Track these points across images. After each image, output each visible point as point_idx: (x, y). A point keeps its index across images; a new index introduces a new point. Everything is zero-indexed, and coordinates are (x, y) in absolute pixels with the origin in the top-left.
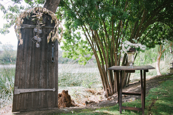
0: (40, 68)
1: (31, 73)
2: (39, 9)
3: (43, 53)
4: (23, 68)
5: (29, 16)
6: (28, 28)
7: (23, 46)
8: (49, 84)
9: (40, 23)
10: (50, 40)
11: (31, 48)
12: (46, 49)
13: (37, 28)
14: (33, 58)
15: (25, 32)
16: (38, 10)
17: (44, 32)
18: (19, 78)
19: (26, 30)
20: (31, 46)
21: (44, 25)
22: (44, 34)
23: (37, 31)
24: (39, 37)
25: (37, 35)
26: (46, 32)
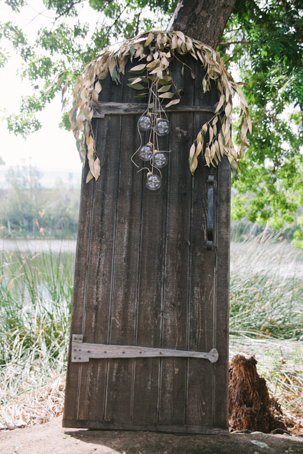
0: (160, 269)
1: (128, 286)
2: (155, 37)
3: (173, 211)
4: (101, 266)
5: (122, 70)
6: (118, 115)
7: (100, 184)
8: (194, 333)
9: (161, 96)
10: (201, 158)
11: (128, 194)
12: (185, 194)
13: (150, 114)
14: (136, 232)
15: (108, 131)
16: (153, 43)
17: (178, 128)
18: (88, 302)
19: (109, 126)
20: (129, 184)
21: (177, 101)
22: (177, 137)
23: (150, 126)
24: (156, 149)
25: (150, 140)
26: (185, 129)
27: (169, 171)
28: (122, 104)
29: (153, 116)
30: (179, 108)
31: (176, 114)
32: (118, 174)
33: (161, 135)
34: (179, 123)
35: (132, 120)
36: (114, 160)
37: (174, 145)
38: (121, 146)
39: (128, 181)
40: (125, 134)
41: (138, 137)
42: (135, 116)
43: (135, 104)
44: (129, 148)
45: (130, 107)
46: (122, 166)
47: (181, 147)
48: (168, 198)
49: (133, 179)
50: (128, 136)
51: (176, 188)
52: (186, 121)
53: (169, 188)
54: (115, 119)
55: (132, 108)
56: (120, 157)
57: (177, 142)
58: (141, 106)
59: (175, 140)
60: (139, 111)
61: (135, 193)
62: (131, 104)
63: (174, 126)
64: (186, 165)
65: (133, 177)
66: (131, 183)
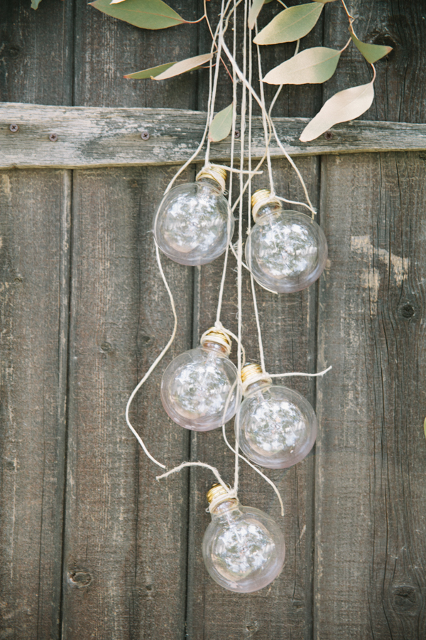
6: (50, 173)
12: (404, 597)
13: (215, 172)
17: (361, 243)
20: (119, 537)
22: (360, 288)
23: (220, 240)
24: (252, 357)
25: (222, 313)
26: (399, 247)
27: (320, 472)
28: (71, 113)
29: (233, 182)
30: (367, 134)
31: (354, 166)
32: (62, 487)
33: (276, 288)
34: (366, 216)
35: (122, 199)
36: (36, 410)
37: (342, 334)
38: (71, 339)
39: (113, 524)
40: (88, 270)
41: (157, 290)
42: (140, 176)
43: (138, 114)
44: (116, 349)
45: (111, 130)
46: (78, 443)
47: (382, 344)
48: (319, 613)
49: (137, 515)
50: (105, 284)
51: (356, 565)
52: (404, 204)
53: (321, 562)
54: (37, 191)
55: (123, 136)
56: (68, 397)
57: (357, 314)
58: (167, 125)
59: (350, 308)
60: (156, 151)
61: (149, 588)
62: (115, 114)
63: (344, 231)
64: (406, 440)
65: (137, 502)
66: (126, 536)
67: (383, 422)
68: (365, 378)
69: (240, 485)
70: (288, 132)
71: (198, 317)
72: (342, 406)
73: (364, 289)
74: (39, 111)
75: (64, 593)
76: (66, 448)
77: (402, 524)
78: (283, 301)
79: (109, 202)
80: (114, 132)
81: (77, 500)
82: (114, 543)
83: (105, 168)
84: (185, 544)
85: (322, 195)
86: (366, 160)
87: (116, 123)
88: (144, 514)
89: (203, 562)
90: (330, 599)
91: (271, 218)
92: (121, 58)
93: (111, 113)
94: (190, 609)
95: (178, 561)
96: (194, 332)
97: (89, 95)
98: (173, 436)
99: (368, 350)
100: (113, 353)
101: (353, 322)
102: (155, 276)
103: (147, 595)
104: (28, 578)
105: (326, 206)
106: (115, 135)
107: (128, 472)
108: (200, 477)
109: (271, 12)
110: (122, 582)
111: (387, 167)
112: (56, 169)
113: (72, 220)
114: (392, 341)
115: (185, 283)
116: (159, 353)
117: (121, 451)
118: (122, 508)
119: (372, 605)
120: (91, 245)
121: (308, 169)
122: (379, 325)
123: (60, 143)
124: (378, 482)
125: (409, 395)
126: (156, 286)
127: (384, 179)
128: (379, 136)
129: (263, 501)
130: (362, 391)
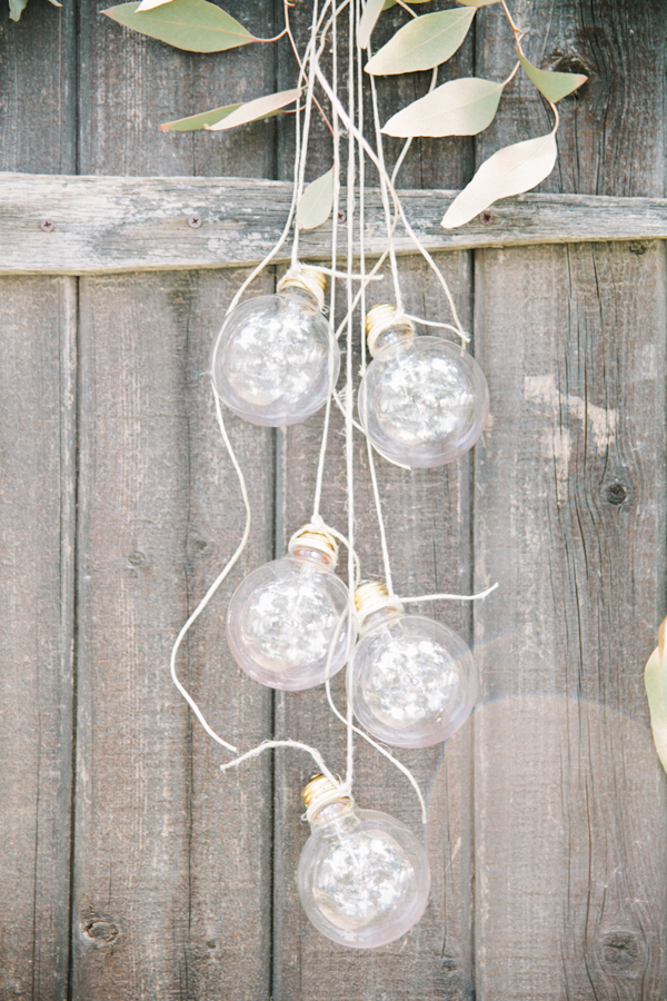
6: (42, 282)
9: (407, 123)
13: (307, 277)
17: (541, 387)
20: (162, 865)
22: (540, 459)
23: (318, 385)
24: (372, 570)
25: (322, 502)
26: (600, 392)
27: (481, 752)
28: (74, 186)
29: (335, 292)
30: (548, 214)
31: (527, 266)
32: (69, 786)
33: (407, 461)
34: (548, 344)
35: (158, 322)
36: (26, 663)
37: (513, 533)
38: (80, 547)
39: (152, 843)
40: (105, 436)
41: (217, 467)
42: (187, 285)
43: (183, 187)
44: (152, 563)
45: (139, 212)
46: (94, 715)
47: (577, 547)
48: (485, 978)
49: (191, 828)
50: (134, 458)
51: (542, 899)
52: (608, 324)
53: (487, 895)
54: (22, 311)
55: (160, 221)
56: (76, 640)
57: (537, 500)
58: (230, 204)
59: (523, 489)
60: (213, 245)
61: (211, 945)
62: (146, 187)
63: (513, 368)
64: (618, 698)
65: (190, 807)
66: (173, 862)
67: (581, 671)
68: (551, 601)
69: (357, 776)
70: (422, 212)
71: (283, 508)
72: (515, 646)
73: (547, 461)
74: (23, 184)
75: (74, 957)
76: (75, 724)
77: (614, 832)
78: (419, 481)
79: (138, 328)
80: (145, 216)
81: (93, 805)
82: (154, 874)
83: (131, 273)
84: (269, 872)
85: (477, 311)
86: (546, 255)
87: (147, 200)
88: (200, 827)
89: (298, 901)
90: (501, 956)
91: (399, 349)
92: (153, 98)
93: (140, 185)
94: (278, 977)
95: (257, 900)
96: (278, 533)
97: (103, 158)
98: (247, 699)
99: (555, 556)
100: (148, 568)
101: (530, 513)
102: (213, 445)
103: (208, 957)
104: (15, 933)
105: (484, 329)
106: (146, 221)
107: (175, 759)
108: (291, 764)
109: (392, 23)
110: (168, 936)
111: (579, 267)
112: (51, 276)
113: (78, 357)
114: (593, 542)
115: (261, 454)
116: (222, 567)
117: (163, 726)
118: (166, 817)
119: (568, 963)
120: (109, 396)
121: (455, 272)
122: (572, 517)
123: (58, 234)
124: (575, 765)
125: (621, 627)
126: (216, 460)
127: (575, 286)
128: (567, 217)
129: (391, 801)
130: (546, 622)
